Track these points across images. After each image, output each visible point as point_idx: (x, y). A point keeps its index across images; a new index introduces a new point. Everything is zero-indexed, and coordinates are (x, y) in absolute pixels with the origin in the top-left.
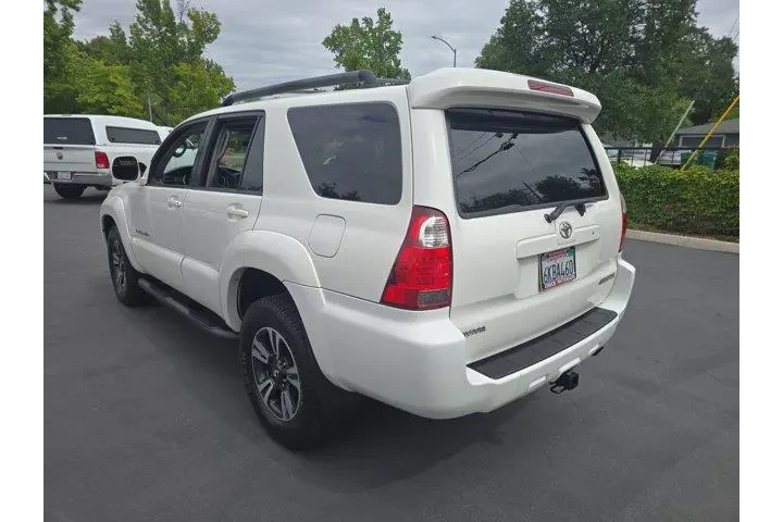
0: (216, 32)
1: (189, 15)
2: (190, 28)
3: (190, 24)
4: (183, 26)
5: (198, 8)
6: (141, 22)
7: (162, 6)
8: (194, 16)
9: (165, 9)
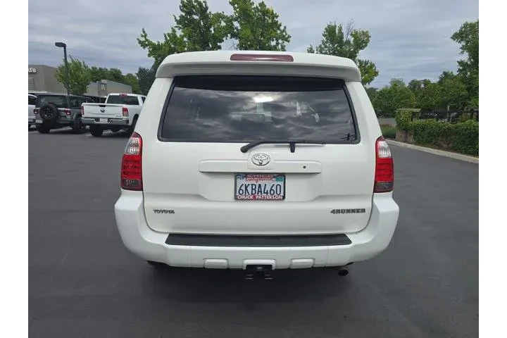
0: (366, 43)
1: (352, 35)
2: (352, 42)
3: (352, 39)
4: (348, 42)
5: (358, 30)
6: (324, 44)
7: (337, 32)
8: (355, 35)
9: (339, 33)
